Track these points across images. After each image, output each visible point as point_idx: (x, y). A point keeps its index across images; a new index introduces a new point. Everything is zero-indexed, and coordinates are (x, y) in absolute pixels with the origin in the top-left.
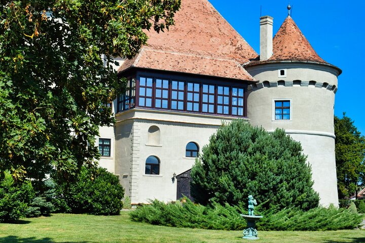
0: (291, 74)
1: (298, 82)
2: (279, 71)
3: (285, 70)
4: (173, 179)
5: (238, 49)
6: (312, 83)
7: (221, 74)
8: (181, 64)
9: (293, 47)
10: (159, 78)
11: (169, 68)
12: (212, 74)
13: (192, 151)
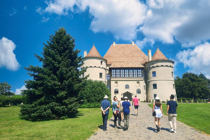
1: (157, 66)
2: (152, 64)
4: (122, 95)
5: (145, 59)
7: (134, 67)
8: (123, 65)
10: (117, 70)
12: (131, 67)
13: (127, 87)
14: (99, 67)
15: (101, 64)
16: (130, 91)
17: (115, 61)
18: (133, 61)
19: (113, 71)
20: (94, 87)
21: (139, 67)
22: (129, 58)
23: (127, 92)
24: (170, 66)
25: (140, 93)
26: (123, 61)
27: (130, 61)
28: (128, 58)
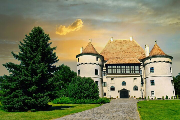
0: (153, 60)
1: (155, 62)
2: (150, 59)
3: (151, 59)
4: (118, 92)
5: (143, 55)
6: (160, 61)
7: (131, 63)
8: (119, 62)
9: (155, 52)
10: (113, 66)
11: (115, 63)
12: (128, 63)
13: (124, 84)
14: (95, 64)
15: (97, 60)
16: (126, 87)
17: (111, 57)
18: (130, 57)
19: (109, 67)
20: (81, 84)
21: (136, 63)
22: (127, 54)
23: (124, 89)
24: (168, 62)
25: (137, 90)
26: (120, 56)
27: (127, 56)
28: (125, 54)
